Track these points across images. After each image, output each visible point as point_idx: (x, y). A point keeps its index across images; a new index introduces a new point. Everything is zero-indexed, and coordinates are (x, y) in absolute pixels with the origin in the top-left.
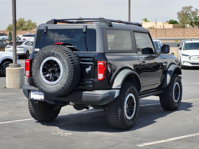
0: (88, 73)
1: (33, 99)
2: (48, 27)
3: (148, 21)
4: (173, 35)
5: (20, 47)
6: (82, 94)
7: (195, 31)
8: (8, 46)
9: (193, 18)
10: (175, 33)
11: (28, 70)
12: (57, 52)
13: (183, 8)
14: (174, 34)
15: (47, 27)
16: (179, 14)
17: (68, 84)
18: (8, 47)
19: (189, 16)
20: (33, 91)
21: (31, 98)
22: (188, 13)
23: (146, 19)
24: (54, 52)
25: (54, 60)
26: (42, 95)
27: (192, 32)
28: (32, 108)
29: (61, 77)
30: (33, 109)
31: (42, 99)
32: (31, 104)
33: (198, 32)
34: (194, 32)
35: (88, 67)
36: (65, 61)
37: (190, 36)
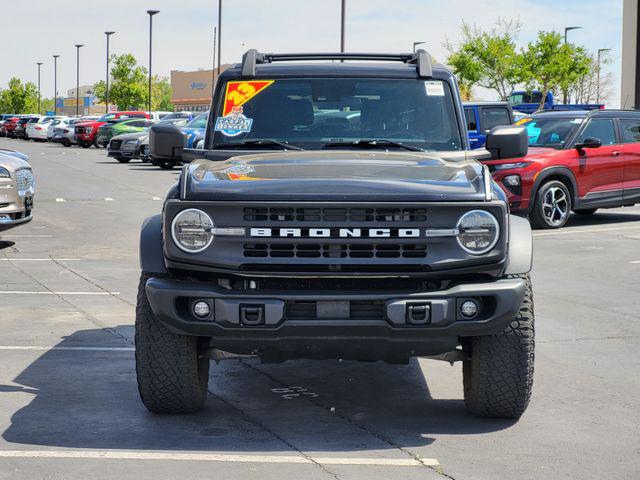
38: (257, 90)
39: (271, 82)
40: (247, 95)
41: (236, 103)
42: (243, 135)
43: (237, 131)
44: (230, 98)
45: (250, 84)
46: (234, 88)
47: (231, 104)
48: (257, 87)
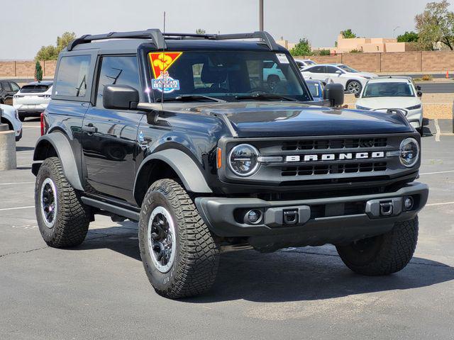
3: (354, 37)
4: (396, 66)
5: (44, 96)
7: (445, 58)
8: (19, 93)
9: (450, 28)
10: (401, 63)
13: (429, 6)
14: (398, 64)
16: (419, 19)
18: (19, 96)
19: (442, 25)
22: (439, 16)
23: (350, 31)
27: (437, 61)
33: (452, 60)
34: (443, 60)
37: (435, 69)
38: (173, 59)
39: (181, 53)
40: (167, 63)
41: (162, 68)
42: (176, 92)
43: (170, 89)
44: (156, 65)
45: (166, 55)
46: (155, 57)
47: (158, 69)
48: (173, 57)
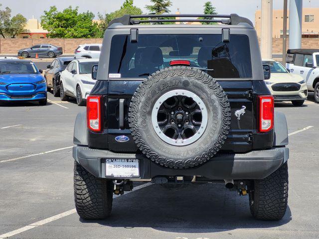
0: (239, 119)
1: (112, 176)
2: (139, 29)
6: (233, 159)
9: (2, 22)
11: (95, 118)
12: (197, 81)
15: (137, 29)
17: (220, 143)
20: (113, 160)
21: (107, 174)
24: (187, 79)
25: (185, 97)
26: (135, 167)
28: (87, 195)
29: (204, 129)
30: (90, 196)
31: (134, 175)
32: (85, 187)
35: (240, 108)
36: (214, 97)
